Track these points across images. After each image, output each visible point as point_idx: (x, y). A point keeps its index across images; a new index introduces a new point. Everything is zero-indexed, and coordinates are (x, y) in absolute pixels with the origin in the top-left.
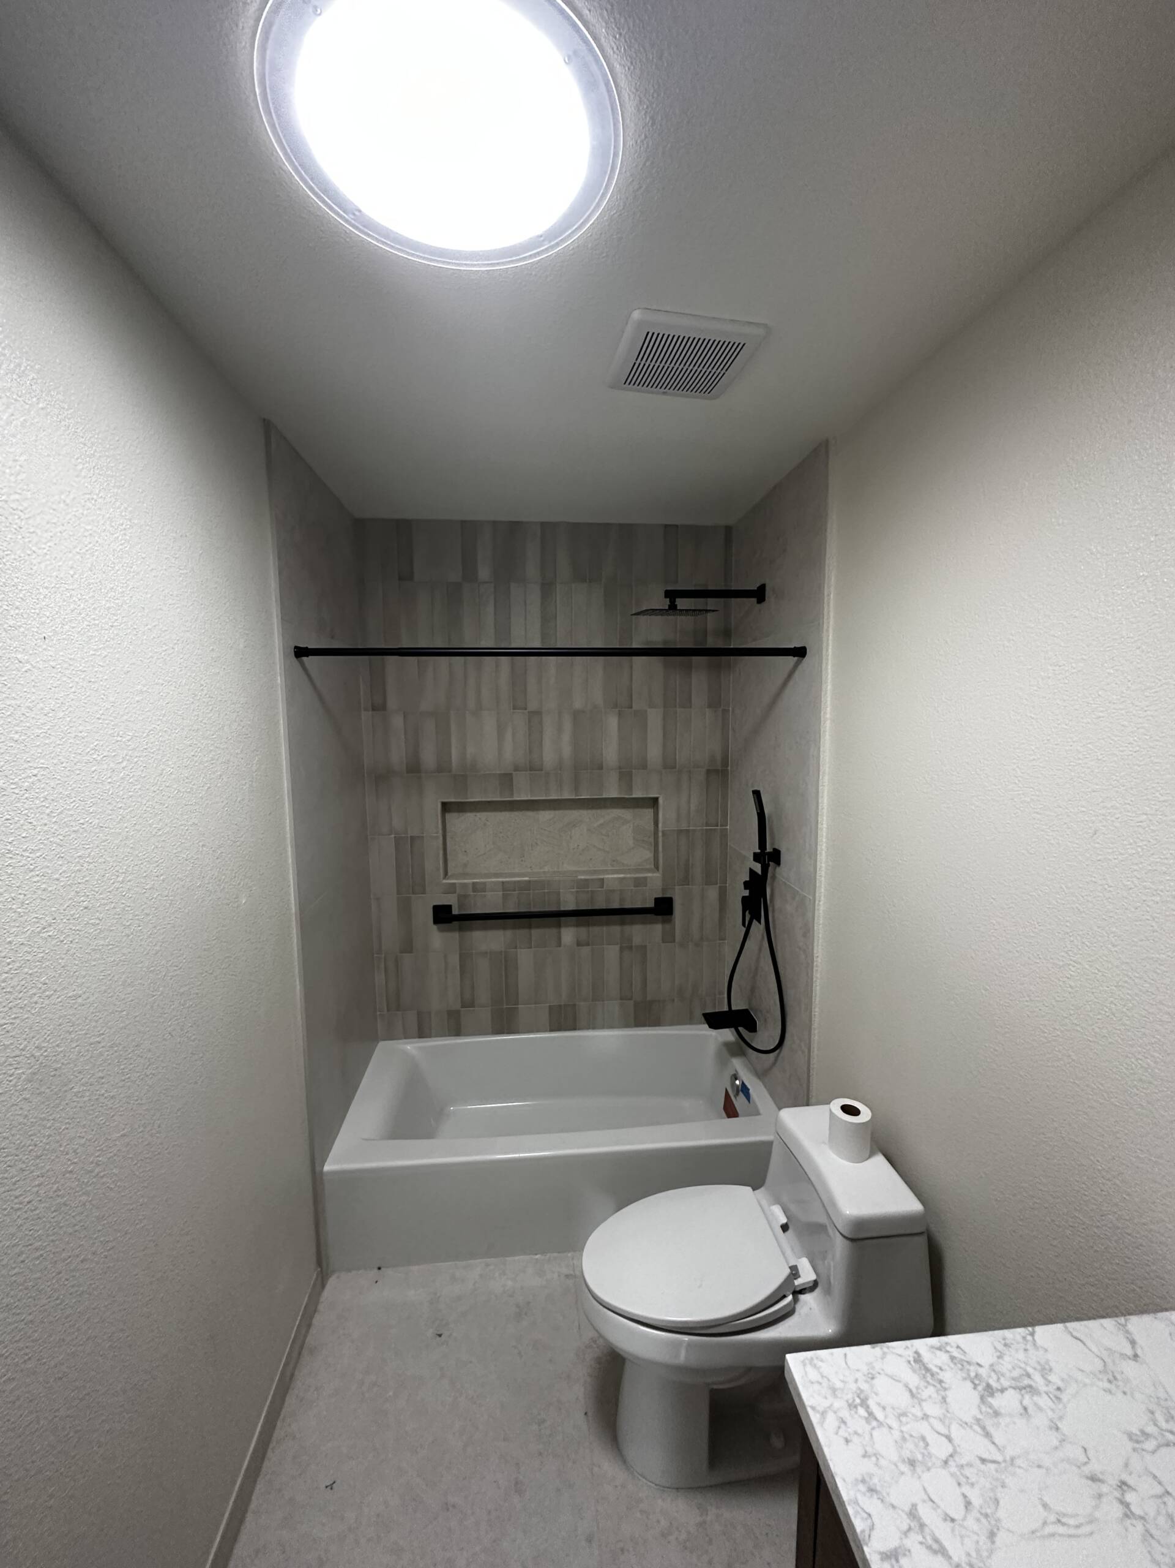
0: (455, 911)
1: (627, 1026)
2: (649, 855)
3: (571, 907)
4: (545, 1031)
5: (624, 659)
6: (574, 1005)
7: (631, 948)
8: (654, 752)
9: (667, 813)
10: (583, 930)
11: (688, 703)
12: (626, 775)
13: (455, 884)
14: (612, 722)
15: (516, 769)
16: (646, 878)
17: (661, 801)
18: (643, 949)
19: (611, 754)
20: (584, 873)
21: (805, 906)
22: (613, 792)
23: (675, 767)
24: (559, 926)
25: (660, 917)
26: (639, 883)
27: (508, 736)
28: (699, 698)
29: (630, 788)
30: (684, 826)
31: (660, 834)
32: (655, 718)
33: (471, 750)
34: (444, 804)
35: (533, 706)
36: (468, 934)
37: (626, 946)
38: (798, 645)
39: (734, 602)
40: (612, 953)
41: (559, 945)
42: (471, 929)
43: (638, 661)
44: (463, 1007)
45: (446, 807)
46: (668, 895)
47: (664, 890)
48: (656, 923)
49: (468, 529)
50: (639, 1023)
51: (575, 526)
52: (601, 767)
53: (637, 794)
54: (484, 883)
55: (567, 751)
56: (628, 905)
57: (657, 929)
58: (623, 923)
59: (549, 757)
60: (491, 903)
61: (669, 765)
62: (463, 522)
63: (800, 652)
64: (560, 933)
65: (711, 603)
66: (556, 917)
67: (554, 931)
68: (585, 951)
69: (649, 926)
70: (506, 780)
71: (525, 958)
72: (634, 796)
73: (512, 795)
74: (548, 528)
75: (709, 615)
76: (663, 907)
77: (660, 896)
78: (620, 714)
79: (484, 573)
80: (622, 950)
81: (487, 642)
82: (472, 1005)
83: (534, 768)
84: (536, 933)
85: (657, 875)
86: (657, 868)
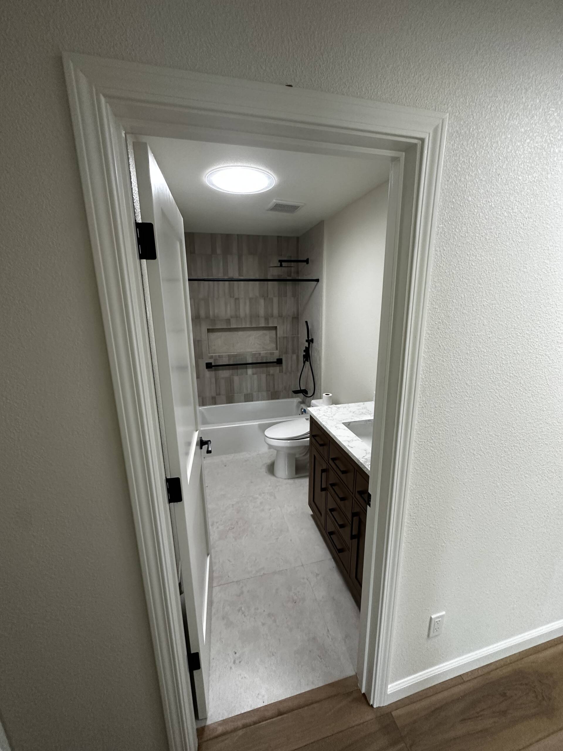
0: (213, 364)
1: (268, 400)
2: (274, 346)
3: (250, 362)
4: (243, 402)
5: (266, 282)
6: (252, 394)
7: (269, 375)
8: (276, 312)
9: (280, 332)
10: (254, 370)
11: (286, 296)
12: (267, 319)
13: (212, 356)
14: (262, 301)
15: (232, 317)
16: (274, 352)
17: (278, 327)
18: (273, 375)
19: (262, 312)
20: (254, 351)
21: (319, 352)
22: (263, 325)
23: (282, 316)
24: (247, 368)
25: (278, 365)
26: (272, 354)
27: (229, 307)
28: (289, 294)
29: (268, 323)
30: (285, 336)
31: (278, 338)
32: (276, 300)
33: (216, 311)
34: (208, 329)
35: (236, 296)
36: (217, 372)
37: (268, 374)
38: (317, 278)
39: (300, 263)
40: (263, 376)
41: (247, 374)
42: (218, 370)
43: (270, 283)
44: (217, 395)
45: (209, 331)
46: (281, 358)
47: (280, 356)
48: (278, 367)
49: (213, 236)
50: (272, 399)
51: (248, 236)
52: (259, 317)
53: (270, 325)
54: (222, 355)
55: (248, 311)
56: (268, 361)
57: (277, 369)
58: (267, 367)
59: (242, 314)
60: (225, 361)
61: (280, 316)
62: (211, 234)
63: (317, 280)
64: (247, 370)
65: (293, 264)
66: (245, 365)
67: (245, 370)
68: (255, 376)
69: (275, 368)
70: (228, 321)
71: (236, 379)
72: (269, 326)
73: (230, 326)
74: (239, 236)
75: (292, 268)
76: (279, 362)
77: (278, 358)
78: (264, 299)
79: (219, 251)
80: (266, 375)
81: (221, 276)
82: (219, 394)
83: (237, 317)
84: (240, 371)
85: (278, 351)
86: (277, 349)
